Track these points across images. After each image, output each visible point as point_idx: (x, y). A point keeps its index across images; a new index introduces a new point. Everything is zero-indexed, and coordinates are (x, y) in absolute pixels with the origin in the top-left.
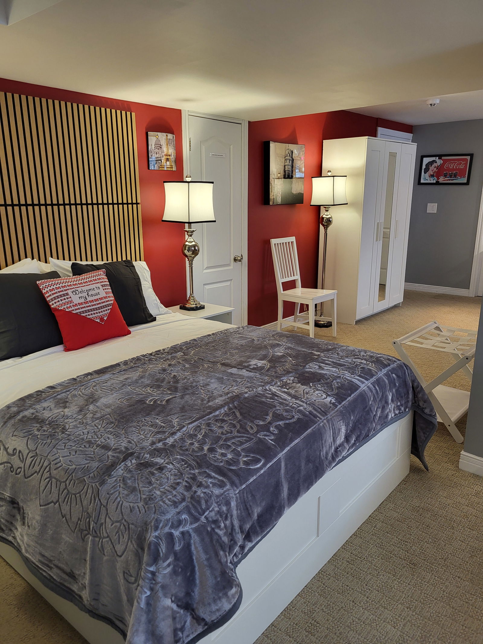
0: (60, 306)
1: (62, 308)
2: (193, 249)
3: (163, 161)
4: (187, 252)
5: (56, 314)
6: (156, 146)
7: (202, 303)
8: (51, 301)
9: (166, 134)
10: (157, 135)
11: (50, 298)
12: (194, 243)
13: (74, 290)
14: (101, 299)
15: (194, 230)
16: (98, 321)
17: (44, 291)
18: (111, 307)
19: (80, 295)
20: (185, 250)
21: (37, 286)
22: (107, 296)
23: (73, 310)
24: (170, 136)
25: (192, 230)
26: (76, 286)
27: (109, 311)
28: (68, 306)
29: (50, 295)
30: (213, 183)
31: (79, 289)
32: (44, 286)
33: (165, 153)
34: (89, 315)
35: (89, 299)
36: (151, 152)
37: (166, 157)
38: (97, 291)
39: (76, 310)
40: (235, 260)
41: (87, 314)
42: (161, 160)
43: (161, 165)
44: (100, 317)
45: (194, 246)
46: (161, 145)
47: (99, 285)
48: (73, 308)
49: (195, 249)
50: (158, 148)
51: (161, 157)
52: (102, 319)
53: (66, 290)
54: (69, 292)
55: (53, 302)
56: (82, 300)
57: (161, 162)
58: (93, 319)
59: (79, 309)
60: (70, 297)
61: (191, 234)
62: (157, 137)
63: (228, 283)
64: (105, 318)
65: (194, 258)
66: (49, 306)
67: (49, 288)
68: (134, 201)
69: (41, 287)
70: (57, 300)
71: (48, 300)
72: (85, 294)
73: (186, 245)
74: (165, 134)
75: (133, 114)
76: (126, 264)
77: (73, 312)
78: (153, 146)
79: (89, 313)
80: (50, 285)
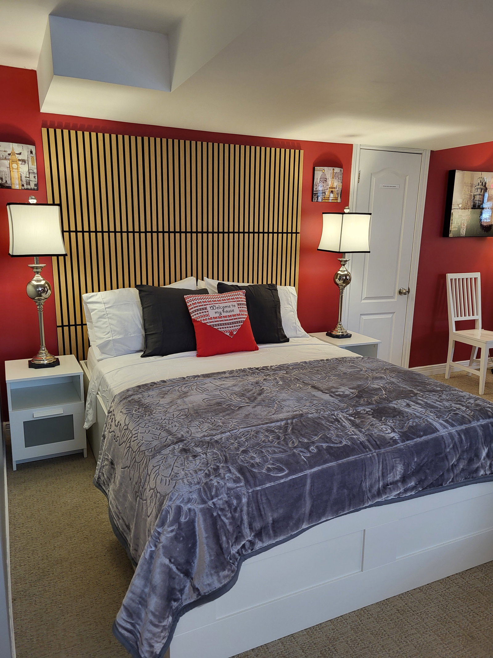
0: (198, 318)
1: (199, 320)
2: (344, 278)
3: (326, 193)
4: (339, 281)
5: (194, 324)
6: (321, 179)
7: (349, 332)
8: (192, 313)
9: (333, 168)
10: (324, 170)
11: (192, 310)
12: (346, 273)
13: (212, 305)
14: (234, 315)
15: (347, 260)
16: (228, 334)
17: (188, 304)
18: (242, 324)
19: (217, 310)
20: (337, 278)
21: (184, 300)
22: (241, 313)
23: (208, 323)
24: (337, 170)
25: (345, 260)
26: (215, 303)
27: (240, 327)
28: (205, 318)
29: (192, 308)
30: (370, 214)
31: (217, 306)
32: (189, 300)
33: (330, 186)
34: (220, 328)
35: (224, 314)
36: (316, 186)
37: (331, 190)
38: (232, 308)
39: (210, 322)
40: (400, 293)
41: (219, 327)
42: (325, 193)
43: (324, 198)
44: (230, 331)
45: (346, 275)
46: (326, 179)
47: (235, 303)
48: (208, 321)
49: (346, 278)
50: (323, 181)
51: (325, 190)
52: (231, 333)
53: (206, 305)
54: (208, 307)
55: (194, 314)
56: (217, 315)
57: (325, 194)
58: (223, 332)
59: (213, 322)
60: (208, 312)
61: (344, 263)
62: (323, 171)
63: (390, 316)
64: (235, 333)
65: (345, 287)
66: (191, 317)
67: (192, 302)
68: (294, 231)
69: (187, 301)
70: (197, 313)
71: (190, 311)
72: (221, 310)
73: (338, 274)
74: (331, 168)
75: (302, 152)
76: (269, 287)
77: (208, 324)
78: (318, 180)
79: (220, 327)
80: (193, 300)
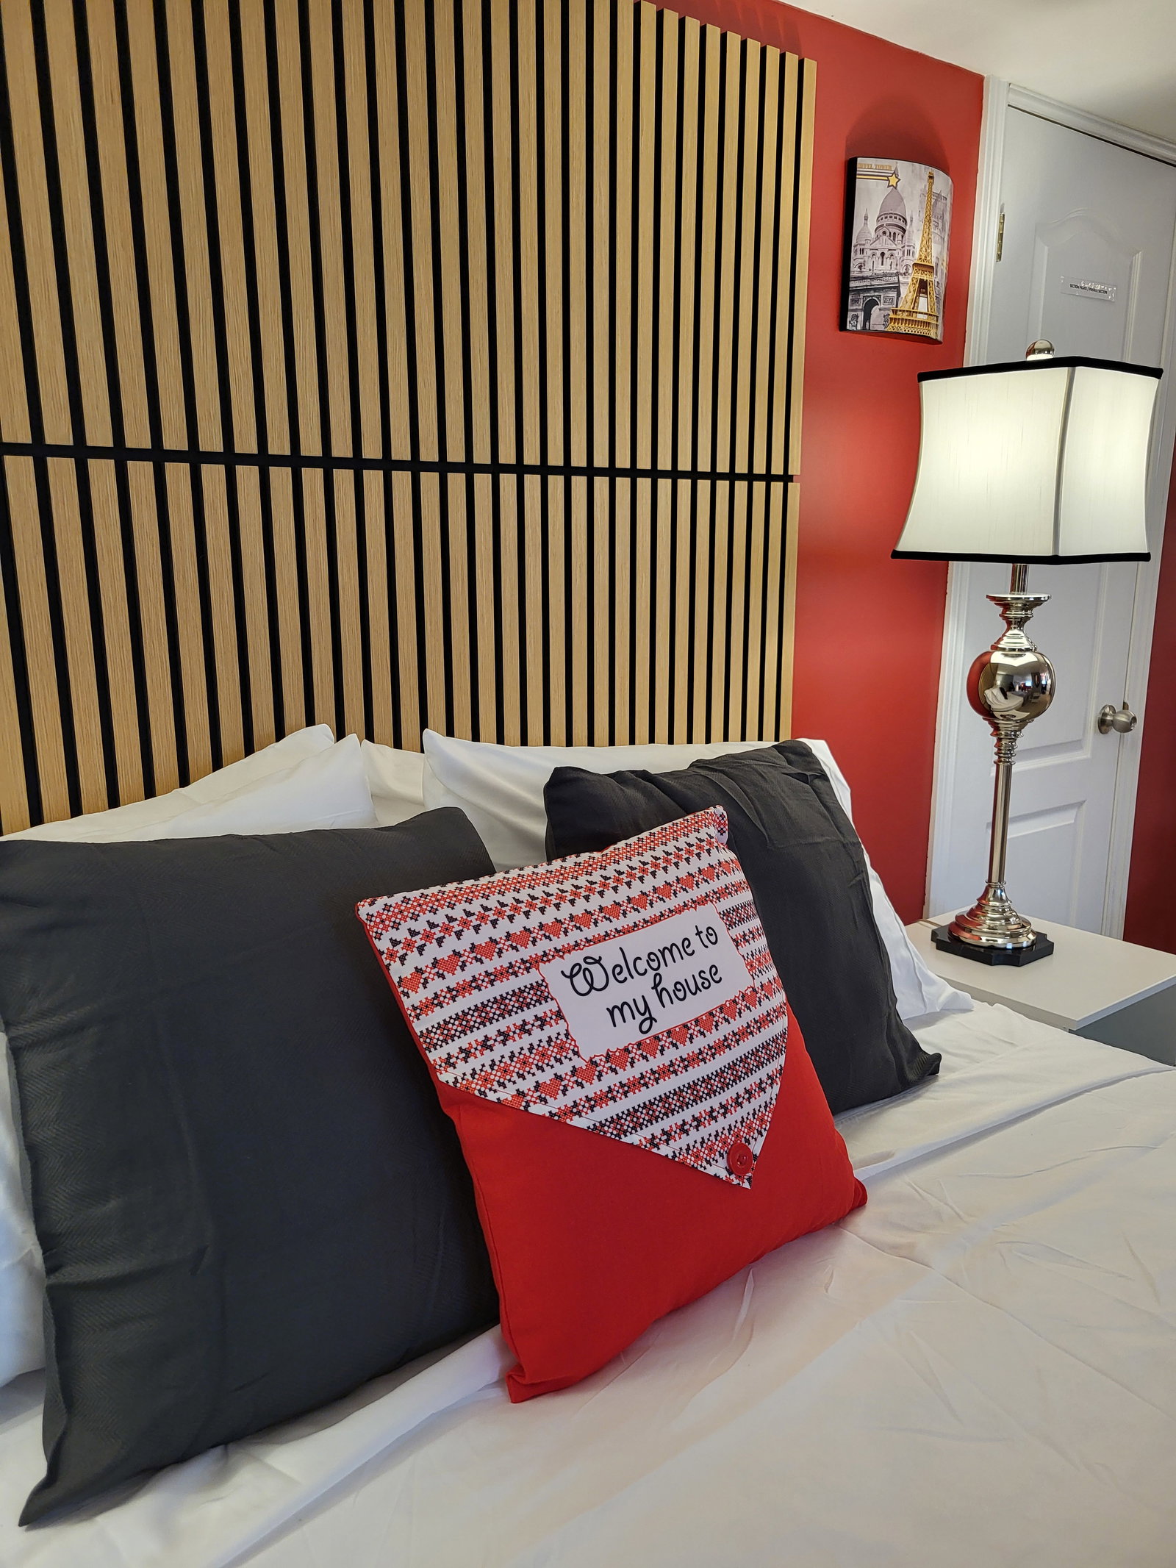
0: (496, 1075)
1: (506, 1094)
3: (904, 290)
5: (466, 1126)
6: (885, 222)
8: (437, 1037)
9: (931, 169)
10: (895, 173)
11: (438, 1016)
12: (1029, 658)
13: (577, 957)
14: (729, 1010)
15: (1042, 596)
16: (718, 1169)
17: (398, 971)
18: (781, 1060)
19: (616, 993)
21: (359, 937)
22: (757, 985)
23: (575, 1110)
24: (943, 183)
25: (1032, 596)
26: (591, 932)
27: (776, 1088)
28: (546, 1077)
29: (436, 1002)
31: (609, 953)
32: (402, 935)
33: (917, 256)
34: (668, 1135)
35: (669, 1016)
36: (862, 251)
37: (919, 276)
38: (703, 958)
39: (594, 1102)
40: (1103, 725)
41: (656, 1129)
42: (898, 289)
43: (895, 312)
44: (731, 1139)
45: (1035, 670)
46: (905, 220)
47: (709, 915)
48: (576, 1094)
49: (1037, 682)
50: (893, 230)
51: (897, 274)
52: (738, 1156)
53: (530, 964)
54: (552, 972)
55: (452, 1048)
56: (628, 1033)
57: (899, 295)
58: (690, 1161)
59: (608, 1096)
60: (559, 1015)
61: (1021, 614)
62: (893, 180)
63: (1067, 819)
64: (756, 1147)
65: (1023, 723)
67: (432, 951)
69: (383, 945)
70: (478, 1035)
71: (419, 1026)
72: (640, 988)
74: (923, 170)
75: (810, 66)
76: (790, 762)
77: (577, 1122)
78: (873, 225)
79: (667, 1123)
80: (437, 933)
